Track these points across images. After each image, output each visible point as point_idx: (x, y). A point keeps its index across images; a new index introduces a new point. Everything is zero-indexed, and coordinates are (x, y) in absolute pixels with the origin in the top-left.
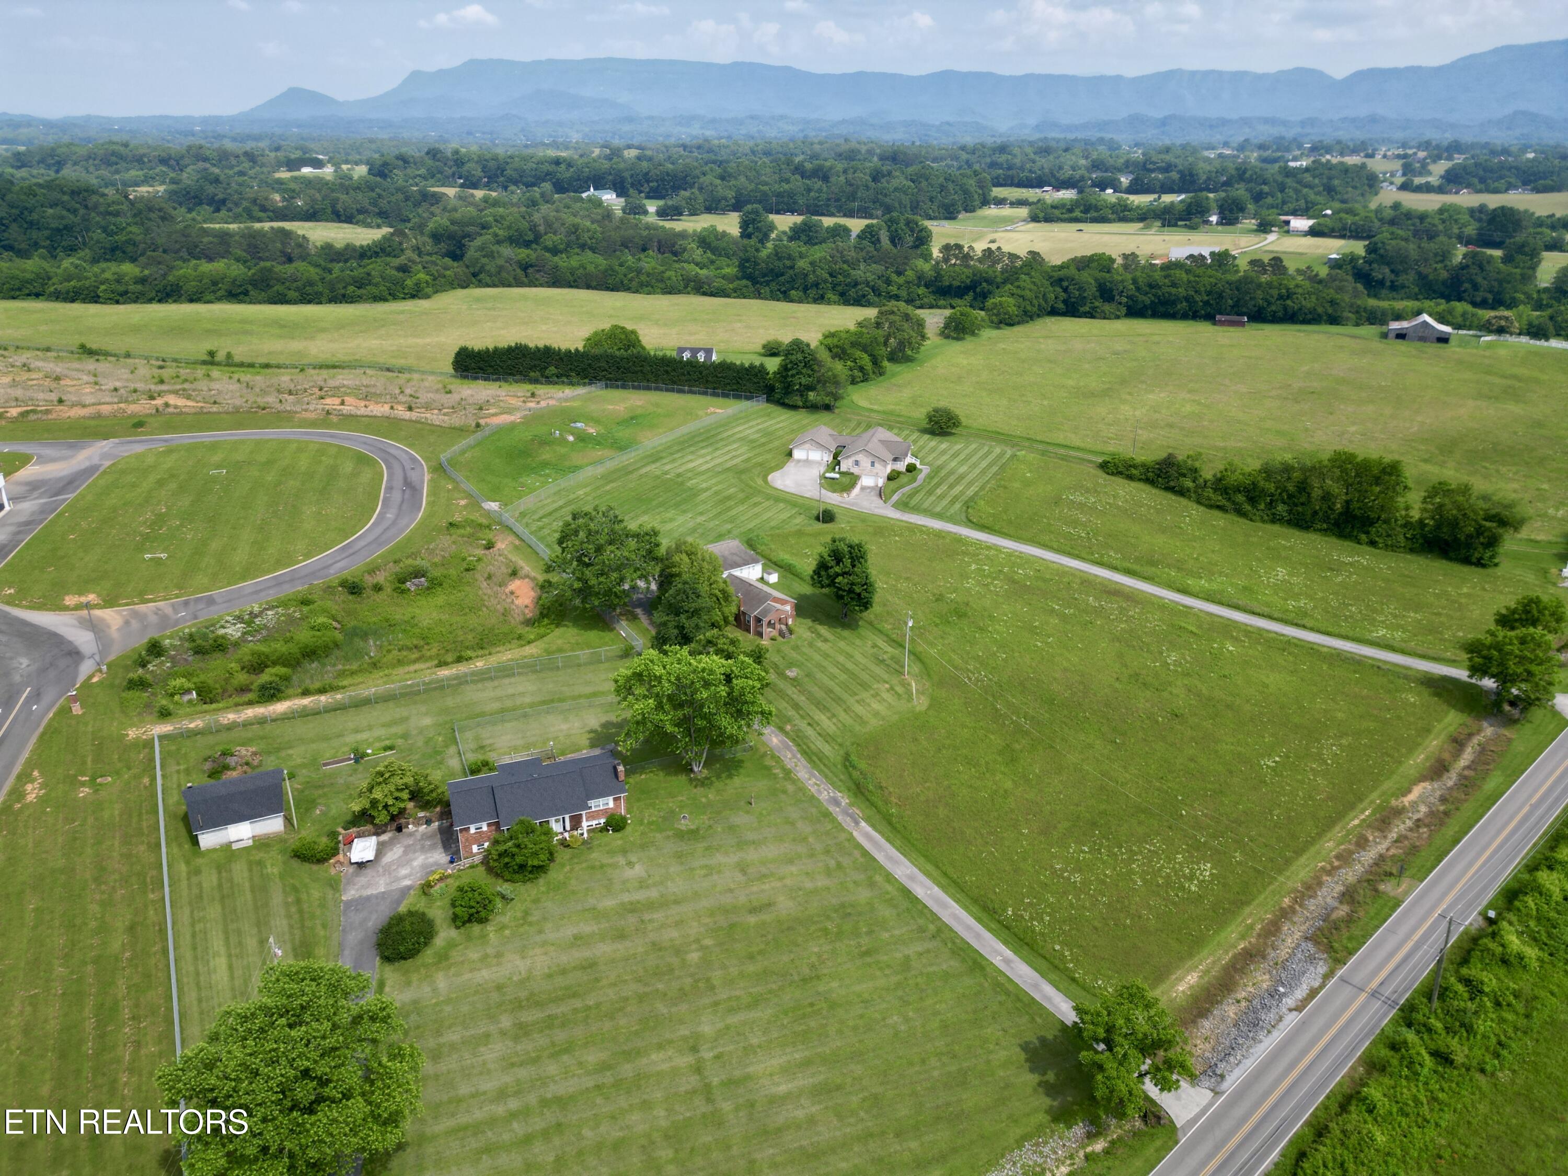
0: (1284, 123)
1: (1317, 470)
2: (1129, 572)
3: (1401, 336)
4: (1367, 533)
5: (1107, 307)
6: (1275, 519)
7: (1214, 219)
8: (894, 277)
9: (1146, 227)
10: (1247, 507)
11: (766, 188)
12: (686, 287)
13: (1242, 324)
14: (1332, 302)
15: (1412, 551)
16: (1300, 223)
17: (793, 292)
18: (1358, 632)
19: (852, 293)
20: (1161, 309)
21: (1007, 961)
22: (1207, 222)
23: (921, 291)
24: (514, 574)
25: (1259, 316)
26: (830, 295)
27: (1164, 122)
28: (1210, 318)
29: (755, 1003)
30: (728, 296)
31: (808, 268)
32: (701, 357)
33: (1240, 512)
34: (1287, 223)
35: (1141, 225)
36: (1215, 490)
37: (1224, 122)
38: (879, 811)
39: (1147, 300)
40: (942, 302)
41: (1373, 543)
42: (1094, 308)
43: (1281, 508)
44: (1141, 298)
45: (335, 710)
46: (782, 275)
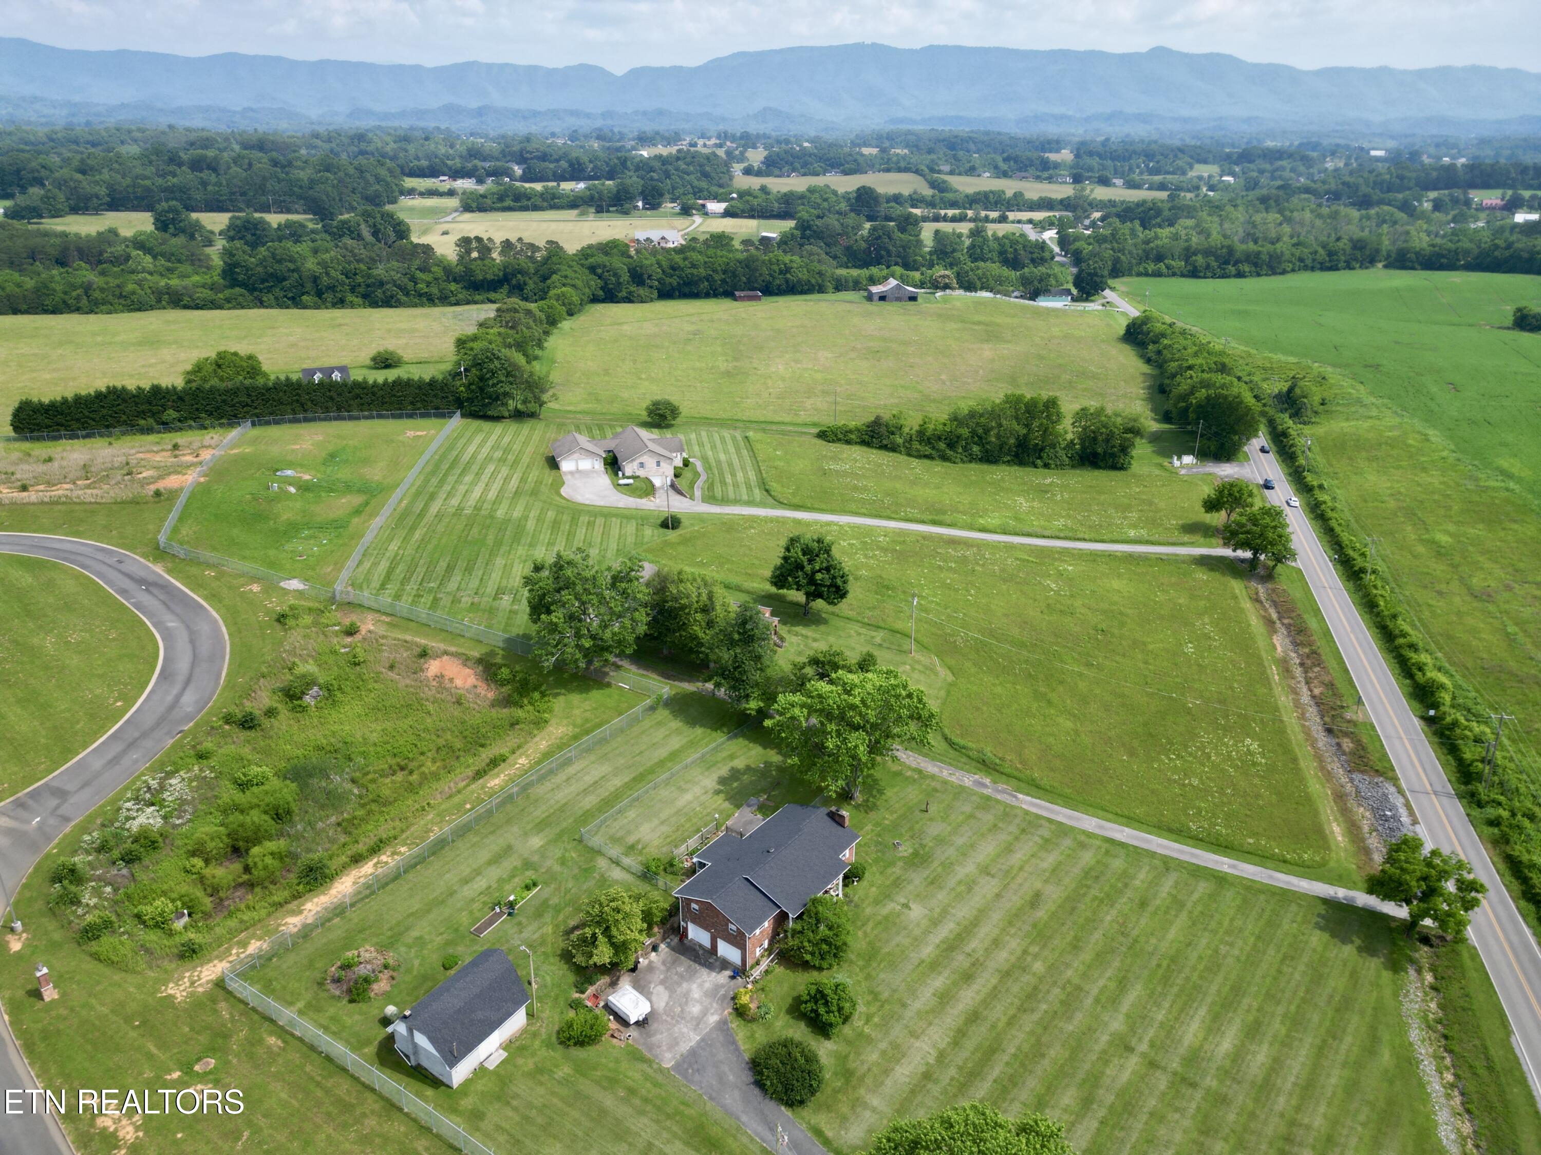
0: (588, 116)
1: (994, 414)
2: (935, 523)
3: (883, 298)
4: (1040, 458)
5: (642, 291)
6: (972, 459)
7: (640, 204)
8: (419, 274)
9: (582, 214)
10: (949, 453)
11: (148, 183)
12: (159, 301)
13: (757, 298)
14: (820, 273)
15: (1073, 467)
16: (716, 207)
17: (304, 298)
18: (1116, 536)
19: (379, 293)
20: (686, 290)
21: (1231, 866)
22: (636, 208)
23: (453, 286)
24: (424, 654)
25: (769, 290)
26: (350, 298)
27: (480, 112)
28: (729, 294)
29: (1123, 984)
30: (221, 307)
31: (318, 270)
32: (336, 376)
33: (944, 458)
34: (704, 206)
35: (575, 212)
36: (920, 442)
37: (535, 114)
38: (1019, 780)
39: (674, 281)
40: (477, 297)
41: (1046, 466)
42: (630, 293)
43: (976, 449)
44: (668, 280)
45: (416, 865)
46: (285, 279)
